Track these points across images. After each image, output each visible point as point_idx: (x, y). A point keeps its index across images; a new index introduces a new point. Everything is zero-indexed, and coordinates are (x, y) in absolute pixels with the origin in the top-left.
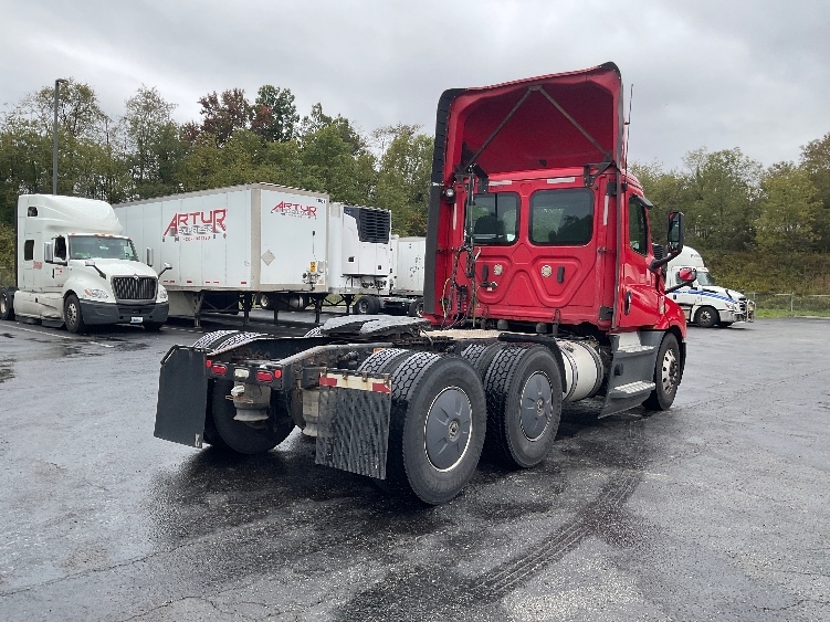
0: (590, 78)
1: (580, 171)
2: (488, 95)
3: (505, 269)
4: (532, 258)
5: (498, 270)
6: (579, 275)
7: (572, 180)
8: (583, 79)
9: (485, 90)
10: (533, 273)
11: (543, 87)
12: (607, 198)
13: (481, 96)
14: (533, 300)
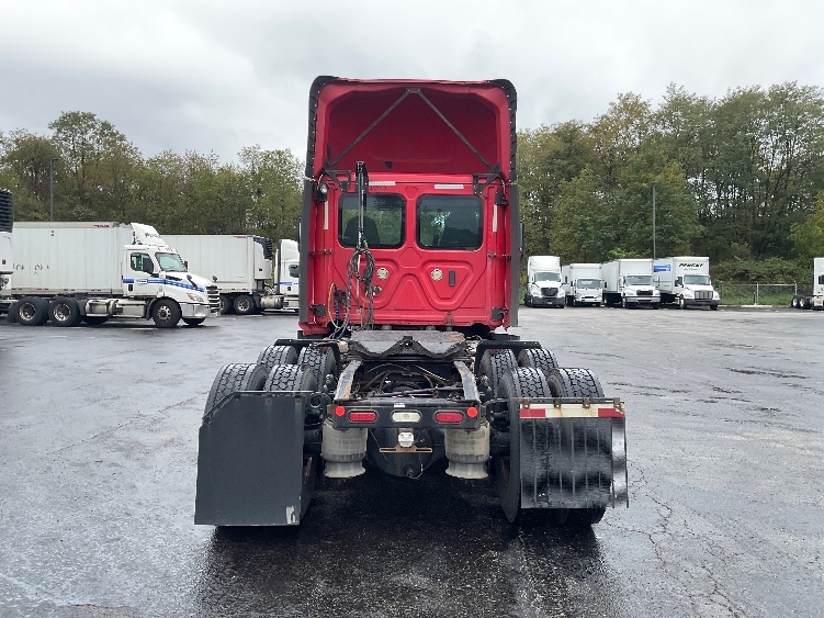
0: (474, 91)
1: (468, 179)
2: (360, 88)
3: (391, 274)
4: (421, 262)
5: (382, 274)
6: (470, 279)
7: (461, 187)
8: (466, 91)
9: (356, 83)
10: (423, 276)
11: (423, 90)
12: (496, 207)
13: (353, 88)
14: (424, 304)
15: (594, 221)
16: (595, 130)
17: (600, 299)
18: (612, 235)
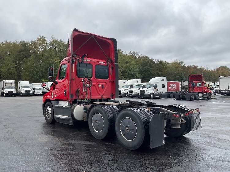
0: (106, 40)
1: (106, 61)
4: (96, 82)
6: (106, 87)
7: (104, 63)
12: (111, 69)
13: (80, 33)
14: (97, 93)
15: (36, 71)
16: (31, 45)
17: (42, 94)
18: (41, 75)
